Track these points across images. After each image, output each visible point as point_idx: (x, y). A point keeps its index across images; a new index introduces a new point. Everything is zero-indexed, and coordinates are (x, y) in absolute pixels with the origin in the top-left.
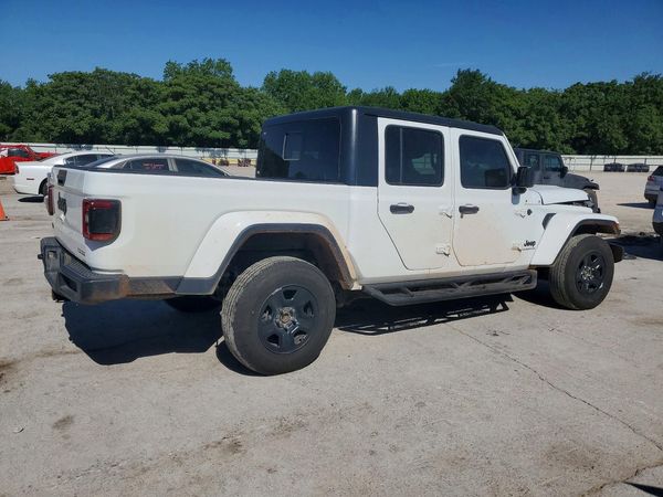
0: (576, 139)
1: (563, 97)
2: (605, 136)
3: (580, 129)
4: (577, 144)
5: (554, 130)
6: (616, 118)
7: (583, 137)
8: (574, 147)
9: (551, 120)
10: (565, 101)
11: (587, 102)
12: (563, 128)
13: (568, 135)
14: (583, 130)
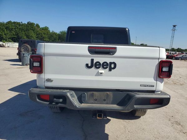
0: (13, 37)
1: (6, 24)
2: (21, 37)
3: (13, 35)
4: (13, 39)
5: (5, 34)
6: (24, 33)
7: (15, 37)
8: (12, 40)
9: (4, 31)
10: (7, 26)
11: (14, 27)
12: (8, 34)
13: (10, 36)
14: (15, 35)
